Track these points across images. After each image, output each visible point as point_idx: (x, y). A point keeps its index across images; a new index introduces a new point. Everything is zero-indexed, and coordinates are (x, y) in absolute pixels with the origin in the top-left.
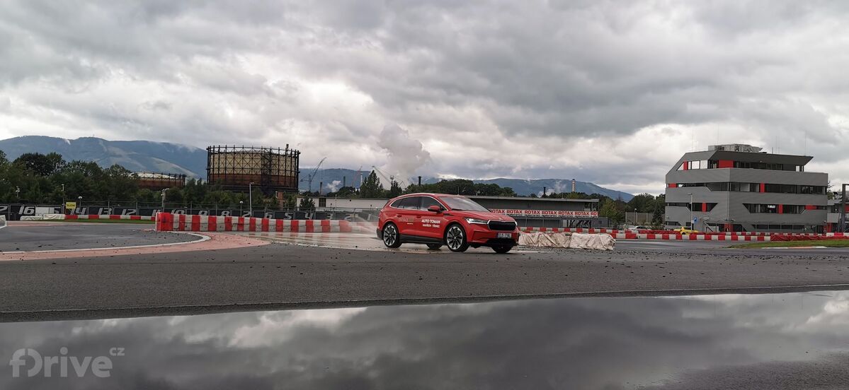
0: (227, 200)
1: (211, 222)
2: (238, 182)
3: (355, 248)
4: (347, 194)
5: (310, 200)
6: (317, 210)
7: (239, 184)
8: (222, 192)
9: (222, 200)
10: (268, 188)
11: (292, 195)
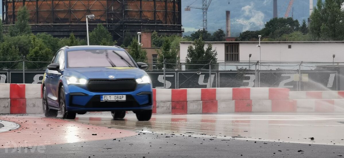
0: (44, 51)
1: (15, 96)
2: (62, 16)
3: (310, 142)
4: (282, 33)
5: (206, 48)
6: (221, 68)
7: (65, 20)
8: (32, 35)
9: (32, 52)
10: (121, 27)
11: (169, 39)
